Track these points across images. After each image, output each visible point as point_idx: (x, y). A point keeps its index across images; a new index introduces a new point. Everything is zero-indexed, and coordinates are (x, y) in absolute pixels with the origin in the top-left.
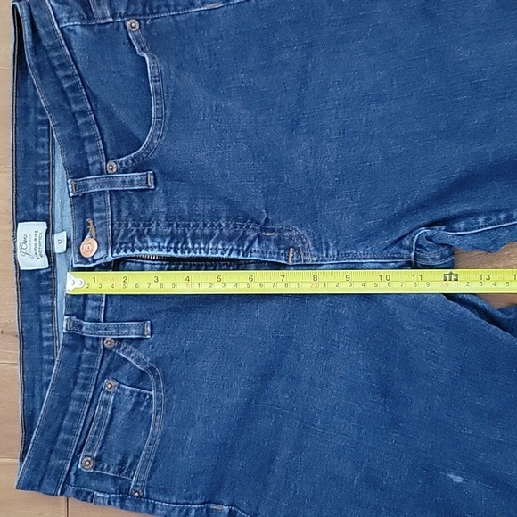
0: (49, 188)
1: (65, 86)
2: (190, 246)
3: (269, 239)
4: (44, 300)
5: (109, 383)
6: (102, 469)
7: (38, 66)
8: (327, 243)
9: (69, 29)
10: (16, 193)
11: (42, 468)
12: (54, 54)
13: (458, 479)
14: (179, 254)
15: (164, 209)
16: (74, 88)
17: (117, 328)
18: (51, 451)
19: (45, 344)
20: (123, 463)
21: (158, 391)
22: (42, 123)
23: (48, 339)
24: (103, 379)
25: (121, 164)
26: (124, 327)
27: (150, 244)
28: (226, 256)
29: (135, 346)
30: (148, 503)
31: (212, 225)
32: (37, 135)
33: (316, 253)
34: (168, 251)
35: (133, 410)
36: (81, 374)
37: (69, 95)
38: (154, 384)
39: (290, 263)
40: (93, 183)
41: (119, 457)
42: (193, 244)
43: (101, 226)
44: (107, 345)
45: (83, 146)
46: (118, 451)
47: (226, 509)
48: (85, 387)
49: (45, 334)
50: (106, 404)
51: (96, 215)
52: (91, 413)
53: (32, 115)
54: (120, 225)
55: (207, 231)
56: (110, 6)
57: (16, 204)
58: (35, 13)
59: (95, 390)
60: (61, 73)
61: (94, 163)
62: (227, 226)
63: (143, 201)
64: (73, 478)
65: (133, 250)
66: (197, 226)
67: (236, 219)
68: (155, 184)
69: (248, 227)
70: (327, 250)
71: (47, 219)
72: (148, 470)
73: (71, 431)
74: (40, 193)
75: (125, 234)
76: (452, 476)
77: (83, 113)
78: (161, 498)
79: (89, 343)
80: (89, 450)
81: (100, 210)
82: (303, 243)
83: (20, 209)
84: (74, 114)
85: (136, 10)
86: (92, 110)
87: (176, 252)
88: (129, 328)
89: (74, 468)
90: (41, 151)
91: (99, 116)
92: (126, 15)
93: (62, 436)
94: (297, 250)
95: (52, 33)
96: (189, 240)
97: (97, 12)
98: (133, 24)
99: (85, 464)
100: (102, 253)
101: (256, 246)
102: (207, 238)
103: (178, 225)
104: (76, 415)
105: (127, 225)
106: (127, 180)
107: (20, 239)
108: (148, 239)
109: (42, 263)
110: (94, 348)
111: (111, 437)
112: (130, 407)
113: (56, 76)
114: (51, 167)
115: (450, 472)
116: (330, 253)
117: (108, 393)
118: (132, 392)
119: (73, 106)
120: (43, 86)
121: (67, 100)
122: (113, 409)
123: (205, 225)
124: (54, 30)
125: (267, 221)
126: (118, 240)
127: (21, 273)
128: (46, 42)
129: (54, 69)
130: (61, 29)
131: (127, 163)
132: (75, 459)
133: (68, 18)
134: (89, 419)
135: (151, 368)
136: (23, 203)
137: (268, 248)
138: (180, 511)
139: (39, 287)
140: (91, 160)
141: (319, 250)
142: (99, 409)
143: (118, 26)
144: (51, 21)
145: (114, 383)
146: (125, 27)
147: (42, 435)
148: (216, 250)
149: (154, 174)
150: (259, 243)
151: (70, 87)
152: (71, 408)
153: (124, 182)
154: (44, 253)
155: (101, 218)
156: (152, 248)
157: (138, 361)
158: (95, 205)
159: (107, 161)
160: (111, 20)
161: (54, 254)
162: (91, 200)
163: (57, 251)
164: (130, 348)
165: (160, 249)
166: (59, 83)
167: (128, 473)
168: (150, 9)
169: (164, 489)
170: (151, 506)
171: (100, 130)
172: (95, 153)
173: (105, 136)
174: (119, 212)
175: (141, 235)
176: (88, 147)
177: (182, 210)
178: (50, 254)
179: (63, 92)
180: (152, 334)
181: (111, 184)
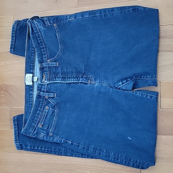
0: (34, 66)
1: (39, 42)
2: (66, 80)
3: (84, 77)
4: (31, 92)
5: (47, 107)
6: (44, 128)
7: (33, 37)
8: (97, 79)
9: (40, 28)
10: (26, 67)
11: (30, 125)
12: (37, 34)
13: (130, 139)
14: (64, 82)
15: (61, 71)
16: (41, 42)
17: (48, 95)
18: (33, 122)
19: (31, 103)
20: (49, 127)
21: (57, 110)
22: (33, 50)
23: (31, 102)
24: (45, 106)
25: (51, 60)
26: (50, 94)
27: (57, 80)
28: (74, 82)
29: (52, 99)
30: (53, 137)
31: (72, 75)
32: (31, 53)
33: (94, 81)
34: (61, 81)
35: (52, 114)
36: (40, 104)
37: (40, 44)
38: (56, 108)
39: (89, 83)
40: (44, 65)
41: (48, 125)
42: (67, 80)
43: (46, 75)
44: (46, 98)
45: (43, 56)
46: (47, 124)
47: (70, 142)
48: (41, 108)
49: (31, 101)
50: (46, 112)
51: (45, 73)
52: (42, 114)
53: (31, 48)
54: (51, 75)
55: (70, 76)
56: (49, 21)
57: (26, 69)
58: (32, 25)
59: (43, 108)
60: (38, 39)
61: (45, 60)
62: (75, 75)
63: (56, 69)
64: (37, 129)
65: (53, 81)
66: (68, 75)
67: (77, 73)
68: (59, 65)
69: (80, 75)
70: (97, 81)
71: (33, 73)
72: (54, 129)
73: (37, 118)
74: (31, 67)
75: (52, 77)
76: (129, 138)
77: (43, 48)
78: (56, 136)
79: (42, 97)
80: (41, 123)
81: (46, 72)
82: (92, 78)
83: (27, 70)
84: (41, 48)
85: (55, 21)
86: (45, 47)
87: (63, 81)
88: (51, 94)
89: (37, 127)
90: (32, 57)
91: (47, 49)
92: (53, 23)
93: (35, 119)
94: (90, 80)
95: (36, 29)
96: (66, 79)
97: (46, 23)
98: (55, 25)
99: (40, 126)
100: (46, 81)
101: (81, 79)
102: (70, 78)
103: (64, 75)
104: (38, 114)
105: (52, 75)
106: (52, 64)
107: (26, 78)
108: (57, 78)
109: (31, 84)
110: (43, 99)
111: (46, 120)
112: (51, 113)
113: (37, 39)
114: (34, 61)
115: (128, 137)
116: (98, 81)
117: (46, 109)
118: (52, 110)
119: (41, 46)
120: (34, 42)
121: (39, 45)
122: (47, 113)
123: (70, 75)
124: (37, 29)
125: (84, 72)
126: (50, 79)
127: (26, 86)
128: (35, 31)
129: (37, 38)
130: (38, 28)
131: (52, 60)
132: (38, 124)
133: (40, 26)
134: (41, 115)
135: (56, 105)
136: (27, 69)
137: (84, 79)
138: (60, 140)
139: (30, 89)
140: (44, 59)
141: (95, 80)
142: (44, 113)
143: (52, 26)
144: (36, 27)
145: (48, 107)
146: (53, 26)
147: (31, 118)
148: (72, 81)
149: (59, 63)
150: (82, 78)
151: (40, 42)
152: (37, 112)
153: (51, 64)
154: (31, 81)
155: (46, 73)
156: (57, 81)
157: (53, 102)
158: (45, 70)
159: (48, 59)
160: (50, 25)
161: (34, 82)
162: (44, 69)
163: (34, 81)
164: (51, 99)
165: (59, 81)
166: (38, 41)
167: (50, 129)
168: (58, 21)
169: (57, 134)
170: (53, 138)
171: (47, 52)
172: (45, 57)
173: (48, 54)
174: (51, 72)
175: (55, 77)
176: (44, 56)
177: (65, 71)
178: (33, 82)
179: (39, 43)
180: (56, 96)
181: (49, 65)
